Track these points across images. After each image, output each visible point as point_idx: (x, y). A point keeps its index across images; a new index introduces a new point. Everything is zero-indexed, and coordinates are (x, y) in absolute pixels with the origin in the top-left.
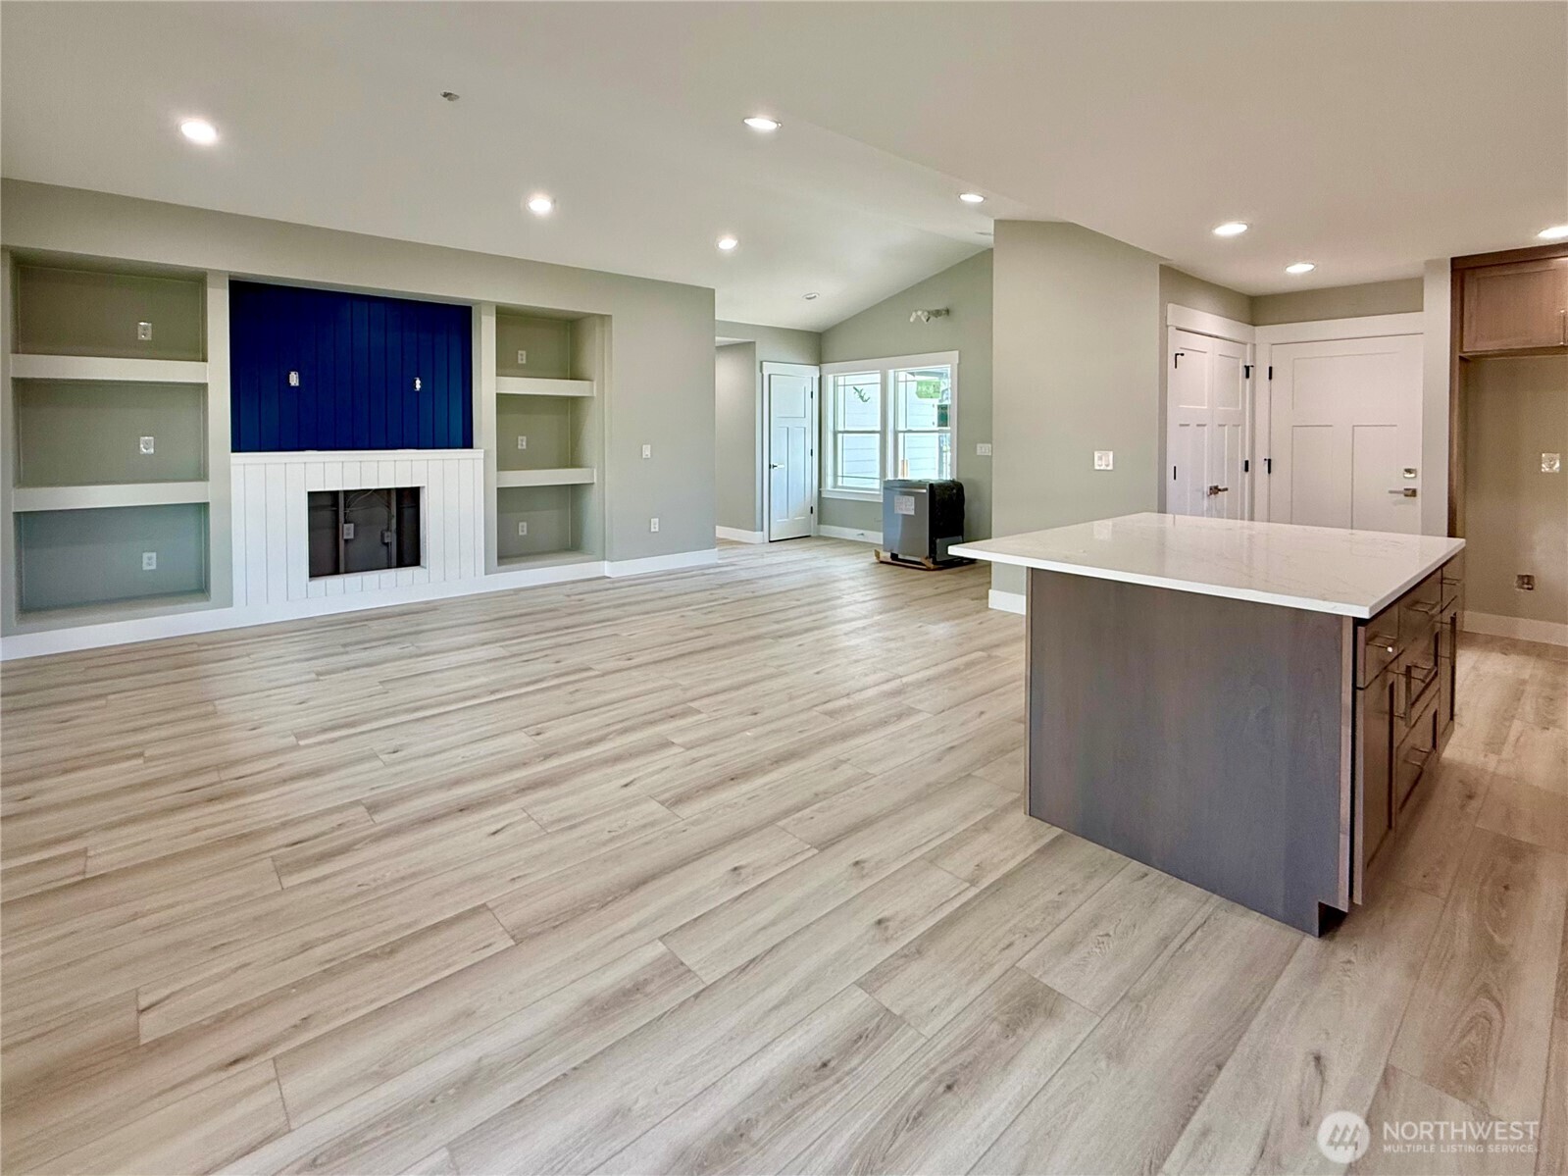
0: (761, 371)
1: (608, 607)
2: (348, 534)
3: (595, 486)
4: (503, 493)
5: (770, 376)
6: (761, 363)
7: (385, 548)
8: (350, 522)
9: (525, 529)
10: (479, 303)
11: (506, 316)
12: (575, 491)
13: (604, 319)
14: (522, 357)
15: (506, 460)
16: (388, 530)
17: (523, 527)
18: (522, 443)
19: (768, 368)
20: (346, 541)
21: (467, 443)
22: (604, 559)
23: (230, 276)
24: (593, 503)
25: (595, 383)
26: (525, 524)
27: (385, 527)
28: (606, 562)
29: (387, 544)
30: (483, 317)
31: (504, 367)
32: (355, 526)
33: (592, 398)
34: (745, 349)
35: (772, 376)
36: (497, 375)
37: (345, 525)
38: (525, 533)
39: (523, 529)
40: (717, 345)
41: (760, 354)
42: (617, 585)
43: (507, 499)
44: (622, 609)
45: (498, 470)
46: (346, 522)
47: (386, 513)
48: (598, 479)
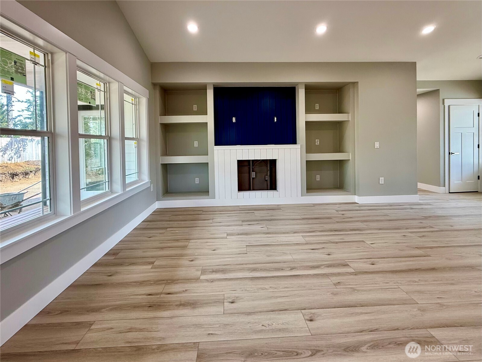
0: (443, 103)
1: (358, 221)
2: (254, 176)
3: (351, 161)
4: (308, 162)
5: (449, 106)
6: (443, 100)
7: (266, 181)
8: (254, 172)
9: (319, 178)
10: (298, 84)
11: (310, 89)
12: (340, 164)
13: (355, 84)
14: (317, 107)
15: (309, 149)
16: (267, 175)
17: (318, 177)
18: (317, 142)
19: (447, 102)
20: (253, 178)
21: (294, 142)
22: (355, 195)
23: (213, 85)
24: (349, 170)
25: (350, 114)
26: (319, 176)
27: (266, 174)
28: (356, 196)
29: (266, 180)
30: (299, 89)
31: (309, 110)
32: (255, 173)
33: (348, 121)
34: (433, 94)
35: (451, 107)
36: (305, 114)
37: (253, 173)
38: (319, 180)
39: (318, 178)
40: (418, 94)
41: (442, 95)
42: (362, 208)
43: (310, 165)
44: (365, 224)
45: (307, 153)
46: (253, 171)
47: (266, 169)
48: (352, 158)
